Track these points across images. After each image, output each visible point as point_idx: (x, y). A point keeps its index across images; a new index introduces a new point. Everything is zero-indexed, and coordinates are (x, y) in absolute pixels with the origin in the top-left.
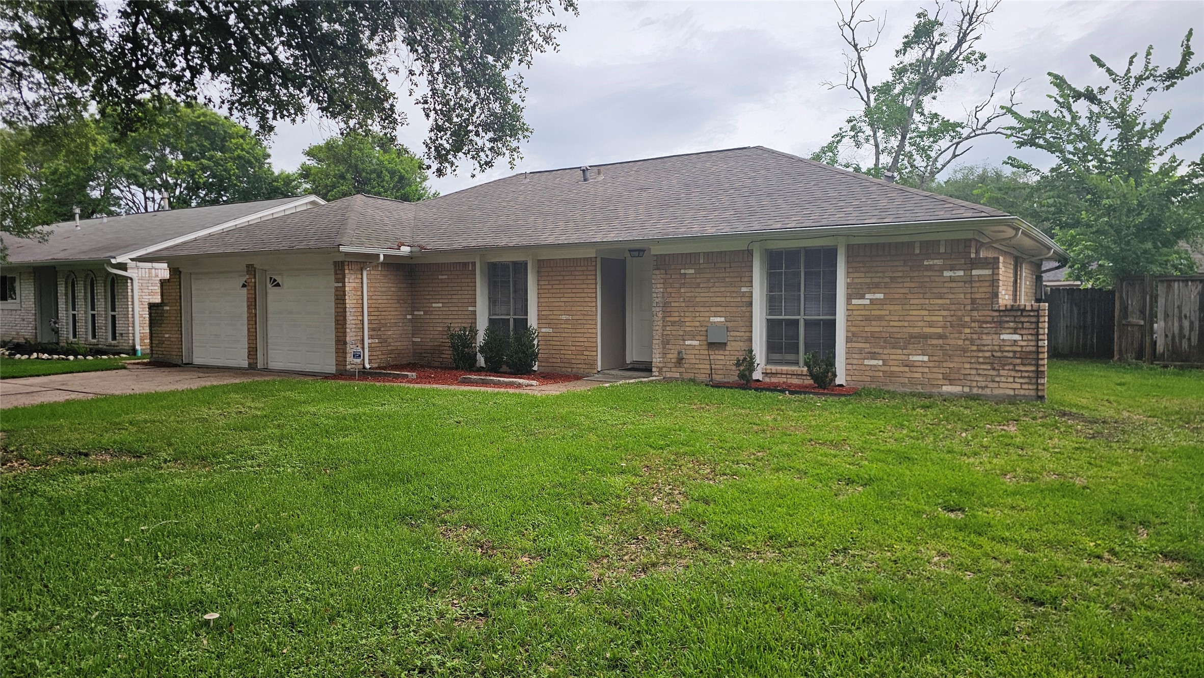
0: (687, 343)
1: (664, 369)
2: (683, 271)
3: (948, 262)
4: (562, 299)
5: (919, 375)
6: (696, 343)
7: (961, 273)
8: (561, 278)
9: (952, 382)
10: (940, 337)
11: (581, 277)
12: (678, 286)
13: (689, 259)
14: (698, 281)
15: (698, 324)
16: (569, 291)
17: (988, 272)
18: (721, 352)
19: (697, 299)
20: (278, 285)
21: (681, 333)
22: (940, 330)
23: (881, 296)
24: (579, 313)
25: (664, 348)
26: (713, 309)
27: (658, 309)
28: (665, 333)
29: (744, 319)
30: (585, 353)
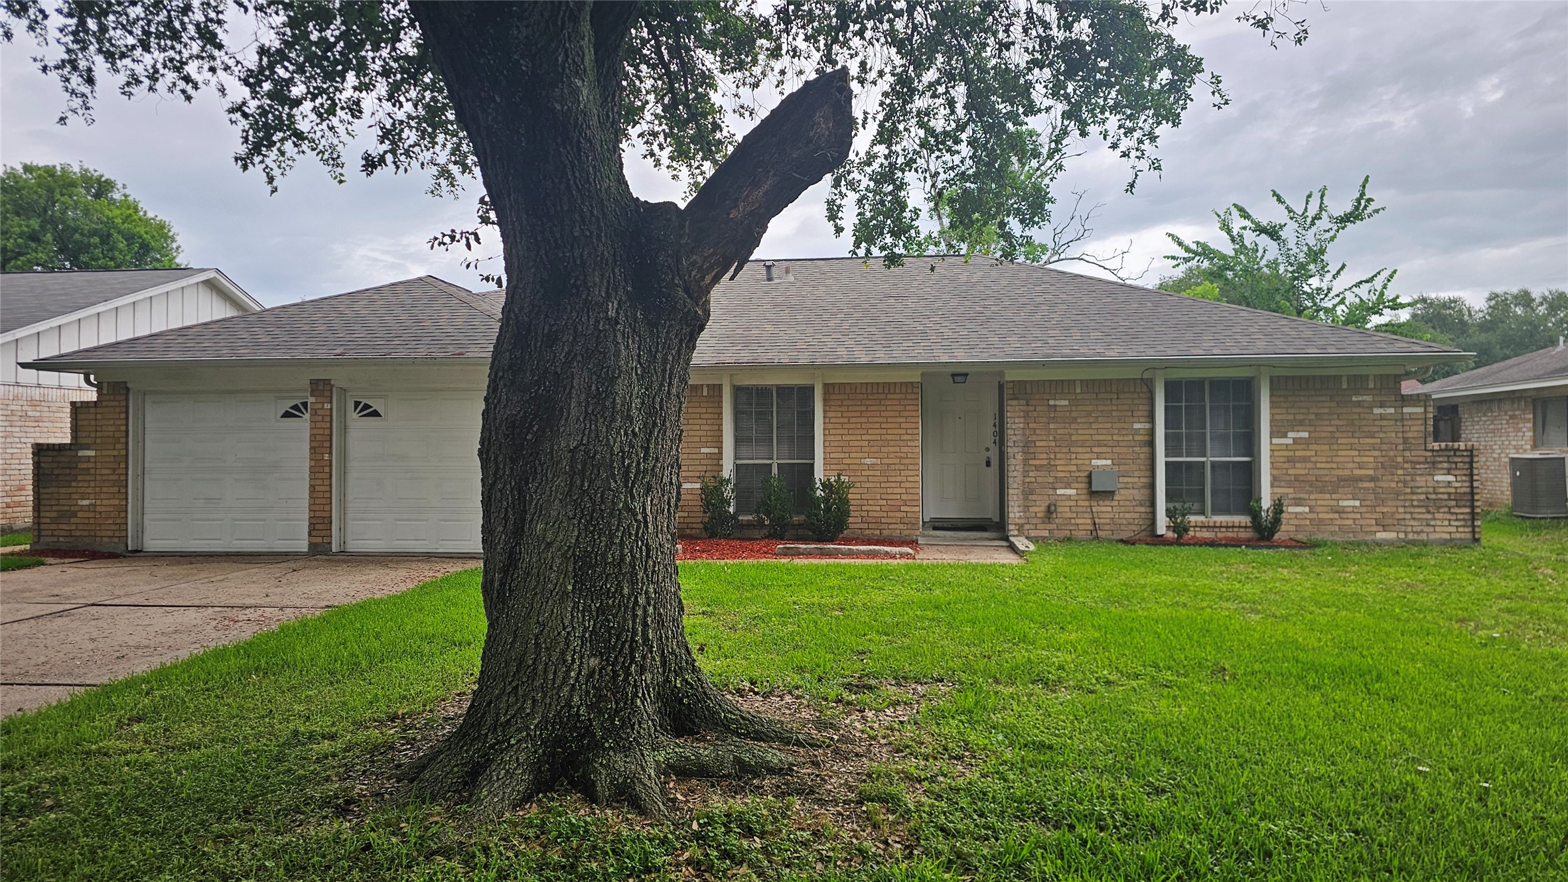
0: (1058, 492)
1: (1027, 527)
2: (1051, 402)
3: (1378, 398)
4: (864, 437)
5: (1350, 522)
6: (1072, 492)
7: (1392, 410)
8: (864, 408)
9: (1385, 528)
10: (1372, 479)
11: (896, 408)
12: (1045, 420)
13: (1061, 387)
14: (1074, 414)
15: (1074, 468)
16: (878, 426)
17: (1420, 410)
18: (1107, 503)
19: (1074, 438)
20: (375, 414)
21: (1051, 480)
22: (1371, 472)
23: (1306, 435)
24: (892, 455)
25: (1026, 499)
26: (1095, 450)
27: (1016, 450)
28: (1028, 480)
29: (1139, 461)
30: (903, 508)
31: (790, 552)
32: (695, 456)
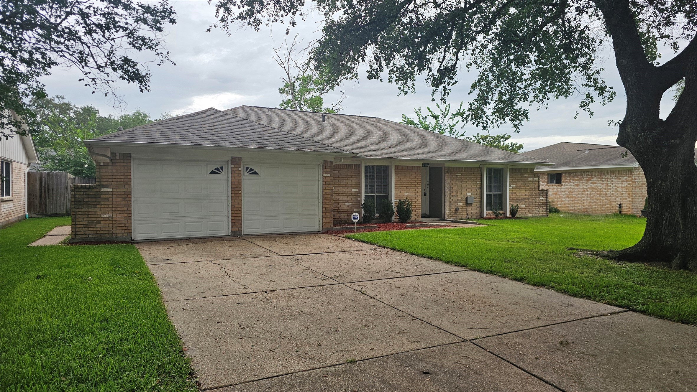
0: (458, 204)
1: (450, 216)
2: (457, 174)
3: (530, 175)
4: (405, 185)
5: (523, 211)
6: (461, 204)
7: (532, 179)
8: (405, 175)
9: (530, 213)
10: (528, 199)
11: (415, 175)
12: (455, 180)
13: (459, 169)
14: (463, 178)
15: (462, 196)
16: (409, 181)
17: (537, 179)
18: (470, 207)
19: (462, 186)
20: (256, 173)
21: (456, 200)
22: (527, 197)
23: (515, 186)
24: (413, 192)
25: (450, 206)
26: (468, 190)
27: (448, 190)
28: (450, 200)
29: (478, 194)
30: (416, 211)
31: (413, 226)
32: (350, 192)
